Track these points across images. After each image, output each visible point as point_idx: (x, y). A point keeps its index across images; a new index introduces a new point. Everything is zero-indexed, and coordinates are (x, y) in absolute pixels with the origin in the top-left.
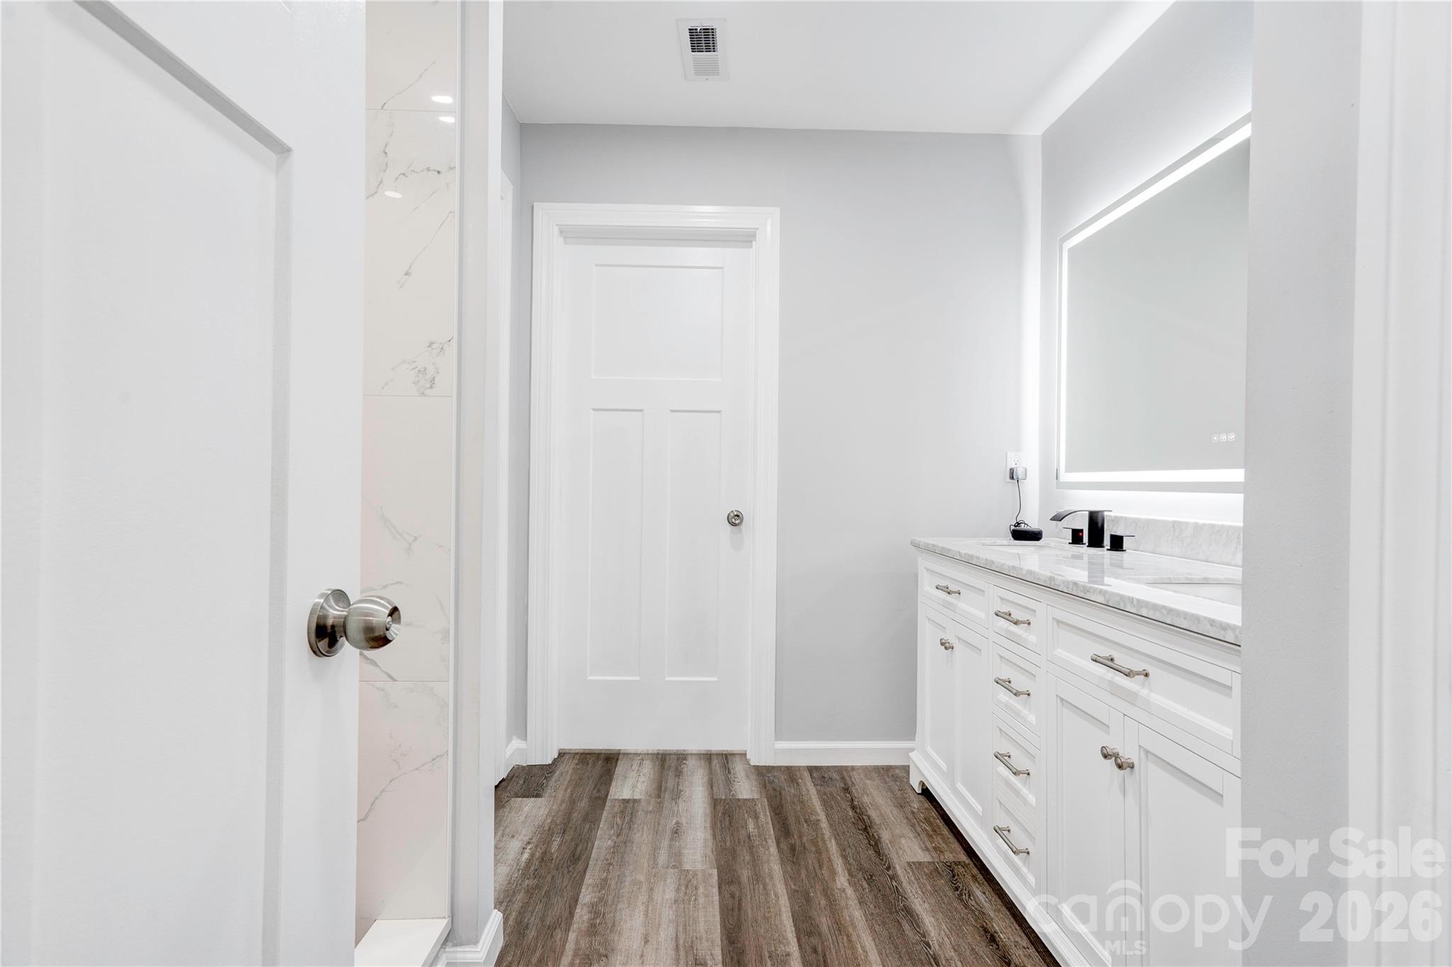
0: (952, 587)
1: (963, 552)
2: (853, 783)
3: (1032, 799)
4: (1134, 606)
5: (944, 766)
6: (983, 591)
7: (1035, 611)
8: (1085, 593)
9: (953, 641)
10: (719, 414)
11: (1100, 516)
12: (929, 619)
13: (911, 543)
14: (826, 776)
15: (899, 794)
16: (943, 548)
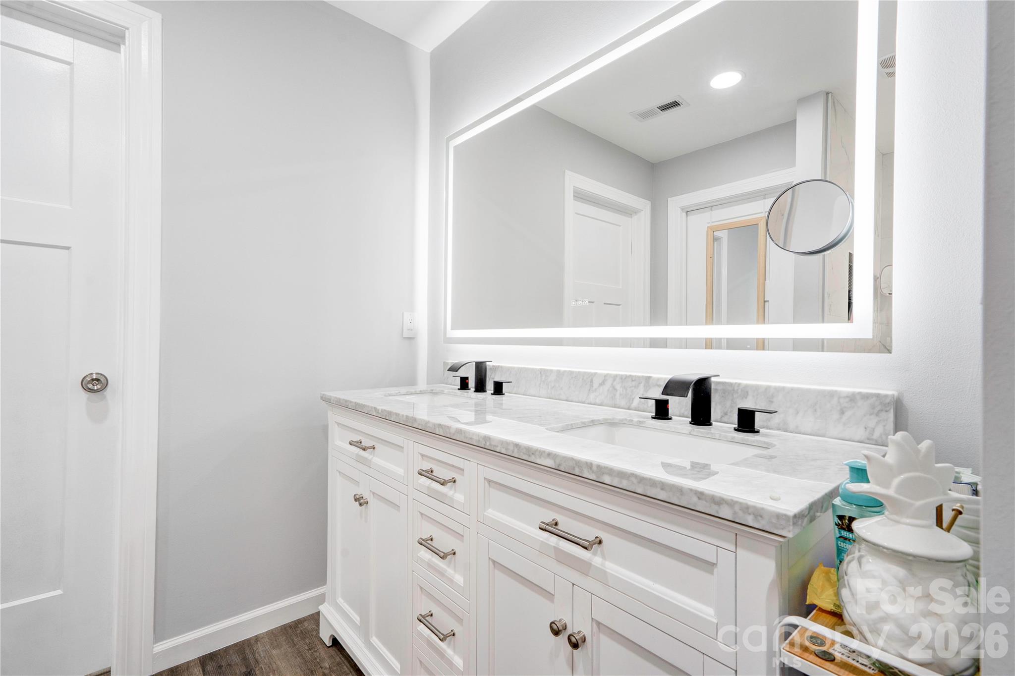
0: (366, 443)
1: (380, 408)
2: (257, 661)
3: (458, 661)
4: (593, 472)
5: (356, 618)
6: (403, 448)
7: (463, 470)
8: (529, 456)
9: (367, 495)
10: (67, 251)
11: (484, 366)
12: (340, 472)
13: (322, 398)
14: (223, 664)
15: (308, 655)
16: (356, 404)
